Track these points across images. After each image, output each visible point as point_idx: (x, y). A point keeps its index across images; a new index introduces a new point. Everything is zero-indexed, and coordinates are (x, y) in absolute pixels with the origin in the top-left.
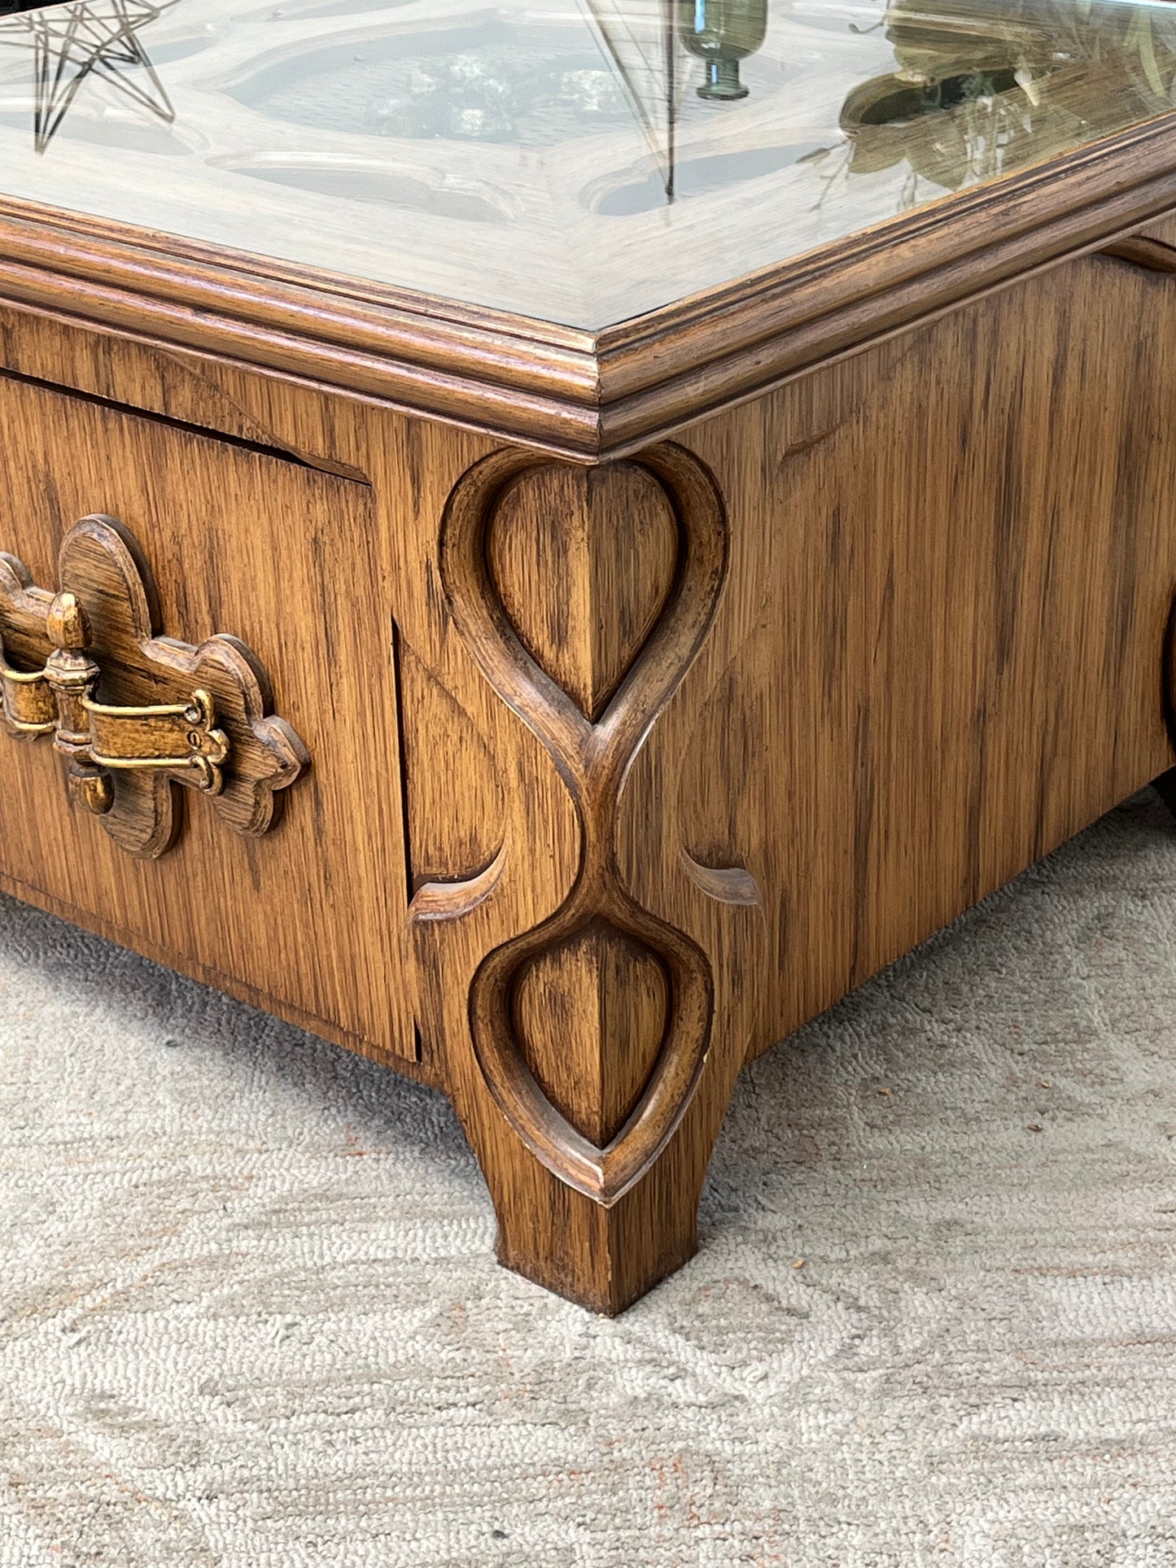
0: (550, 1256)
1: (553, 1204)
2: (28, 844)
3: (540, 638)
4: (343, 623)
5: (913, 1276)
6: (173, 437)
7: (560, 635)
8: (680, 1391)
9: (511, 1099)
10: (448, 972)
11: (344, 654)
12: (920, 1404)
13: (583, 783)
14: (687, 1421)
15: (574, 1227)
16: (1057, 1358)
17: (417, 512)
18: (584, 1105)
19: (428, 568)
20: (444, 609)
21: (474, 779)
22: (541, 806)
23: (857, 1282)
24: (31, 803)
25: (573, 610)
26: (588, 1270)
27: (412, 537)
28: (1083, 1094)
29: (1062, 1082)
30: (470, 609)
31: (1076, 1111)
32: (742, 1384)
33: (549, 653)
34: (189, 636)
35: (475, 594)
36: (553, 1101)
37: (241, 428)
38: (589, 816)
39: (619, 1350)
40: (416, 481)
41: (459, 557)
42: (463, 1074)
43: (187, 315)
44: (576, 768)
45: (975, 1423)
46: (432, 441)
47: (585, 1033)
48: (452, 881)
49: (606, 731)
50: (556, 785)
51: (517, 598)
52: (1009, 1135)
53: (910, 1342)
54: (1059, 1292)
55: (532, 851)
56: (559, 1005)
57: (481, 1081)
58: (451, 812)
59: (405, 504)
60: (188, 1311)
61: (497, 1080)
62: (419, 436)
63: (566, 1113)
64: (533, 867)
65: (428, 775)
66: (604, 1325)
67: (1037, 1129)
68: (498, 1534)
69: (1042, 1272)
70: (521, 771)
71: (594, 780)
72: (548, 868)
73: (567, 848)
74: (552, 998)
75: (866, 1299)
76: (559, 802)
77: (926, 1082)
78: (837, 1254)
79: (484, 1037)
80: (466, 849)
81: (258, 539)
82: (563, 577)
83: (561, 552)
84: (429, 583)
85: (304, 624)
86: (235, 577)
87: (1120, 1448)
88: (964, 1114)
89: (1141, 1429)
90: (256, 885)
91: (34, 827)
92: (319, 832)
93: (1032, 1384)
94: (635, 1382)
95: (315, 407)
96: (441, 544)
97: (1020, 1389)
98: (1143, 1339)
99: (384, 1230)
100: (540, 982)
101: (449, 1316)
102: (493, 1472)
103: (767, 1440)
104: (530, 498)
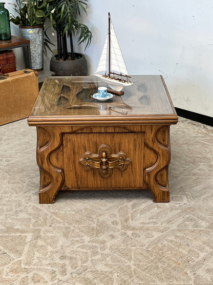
0: (162, 199)
1: (163, 194)
2: (86, 183)
3: (162, 142)
4: (137, 146)
5: (184, 191)
6: (116, 134)
7: (164, 140)
8: (181, 205)
9: (157, 186)
10: (152, 176)
11: (137, 149)
12: (197, 198)
13: (168, 153)
14: (185, 206)
15: (166, 195)
16: (201, 192)
17: (152, 133)
18: (164, 184)
20: (153, 142)
21: (153, 157)
22: (164, 156)
23: (181, 193)
24: (87, 179)
25: (166, 138)
26: (167, 199)
27: (151, 136)
28: (176, 175)
29: (174, 175)
30: (156, 141)
31: (178, 177)
32: (184, 202)
34: (115, 153)
35: (156, 139)
36: (160, 184)
38: (169, 155)
39: (173, 204)
40: (152, 130)
42: (152, 185)
47: (165, 177)
48: (149, 167)
51: (159, 139)
52: (175, 180)
53: (191, 195)
56: (162, 175)
58: (149, 161)
59: (150, 133)
60: (139, 215)
61: (156, 184)
62: (152, 127)
63: (162, 185)
64: (163, 162)
65: (146, 158)
66: (169, 203)
67: (177, 179)
68: (184, 217)
69: (192, 187)
70: (162, 154)
73: (167, 159)
75: (184, 194)
78: (177, 192)
79: (155, 181)
80: (151, 164)
81: (127, 141)
83: (165, 133)
84: (152, 139)
85: (132, 147)
86: (123, 146)
90: (122, 176)
91: (87, 181)
92: (132, 168)
94: (177, 205)
96: (154, 136)
97: (201, 195)
98: (204, 189)
99: (143, 204)
100: (159, 174)
101: (158, 207)
102: (177, 214)
103: (191, 205)
104: (161, 130)
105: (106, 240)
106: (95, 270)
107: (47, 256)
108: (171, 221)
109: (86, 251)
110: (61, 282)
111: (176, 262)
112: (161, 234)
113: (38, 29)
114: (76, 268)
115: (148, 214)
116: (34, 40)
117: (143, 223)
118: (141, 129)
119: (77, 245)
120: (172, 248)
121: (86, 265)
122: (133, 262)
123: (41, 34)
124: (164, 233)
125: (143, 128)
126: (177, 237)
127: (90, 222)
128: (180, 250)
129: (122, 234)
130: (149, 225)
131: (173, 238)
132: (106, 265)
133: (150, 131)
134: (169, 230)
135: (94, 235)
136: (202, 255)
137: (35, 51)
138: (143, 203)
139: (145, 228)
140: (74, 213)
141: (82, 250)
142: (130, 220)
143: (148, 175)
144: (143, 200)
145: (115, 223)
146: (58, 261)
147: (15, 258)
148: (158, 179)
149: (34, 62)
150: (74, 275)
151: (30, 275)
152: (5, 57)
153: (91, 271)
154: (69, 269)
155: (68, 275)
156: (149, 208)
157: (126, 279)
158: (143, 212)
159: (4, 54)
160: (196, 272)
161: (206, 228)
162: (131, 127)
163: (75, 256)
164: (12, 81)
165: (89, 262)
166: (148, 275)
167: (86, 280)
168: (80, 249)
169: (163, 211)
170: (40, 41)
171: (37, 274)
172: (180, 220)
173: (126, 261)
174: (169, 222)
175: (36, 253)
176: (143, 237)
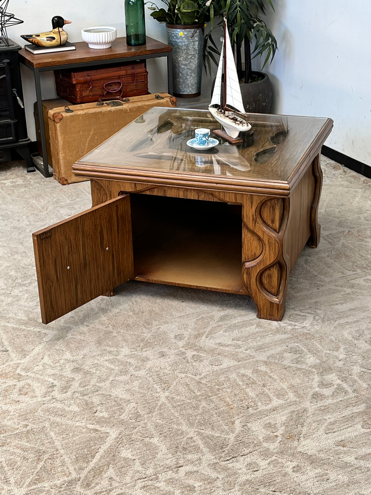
0: (269, 315)
1: (270, 306)
3: (269, 223)
5: (316, 309)
7: (273, 222)
8: (296, 327)
9: (262, 292)
10: (252, 274)
12: (329, 322)
13: (279, 242)
14: (300, 330)
15: (274, 309)
16: (342, 314)
17: (251, 208)
18: (274, 290)
19: (253, 215)
20: (255, 221)
21: (256, 245)
22: (272, 246)
23: (309, 311)
25: (276, 218)
26: (277, 315)
27: (250, 212)
28: (322, 283)
29: (318, 282)
30: (259, 220)
31: (322, 286)
32: (304, 324)
33: (271, 225)
35: (260, 218)
36: (268, 291)
37: (213, 200)
38: (280, 246)
39: (284, 325)
40: (252, 204)
41: (258, 213)
42: (254, 290)
43: (215, 185)
44: (277, 240)
45: (337, 323)
46: (255, 198)
47: (274, 279)
48: (250, 261)
49: (280, 234)
50: (275, 243)
51: (265, 218)
52: (315, 290)
53: (322, 316)
54: (336, 307)
55: (270, 253)
56: (270, 276)
57: (257, 290)
58: (251, 251)
59: (249, 207)
60: (221, 332)
61: (260, 290)
62: (253, 197)
63: (270, 293)
64: (270, 256)
65: (247, 246)
66: (279, 322)
67: (318, 289)
68: (287, 346)
69: (333, 305)
70: (268, 242)
71: (280, 241)
72: (272, 255)
73: (276, 252)
74: (269, 275)
75: (312, 312)
76: (275, 245)
77: (299, 286)
78: (304, 308)
79: (258, 283)
80: (253, 256)
82: (274, 214)
83: (274, 210)
84: (253, 218)
87: (357, 321)
88: (307, 289)
89: (358, 319)
93: (341, 317)
94: (290, 328)
95: (233, 195)
96: (255, 212)
97: (340, 318)
98: (351, 310)
99: (239, 318)
100: (266, 274)
101: (258, 325)
102: (280, 340)
103: (312, 330)
104: (269, 204)
105: (151, 357)
106: (108, 394)
107: (57, 364)
108: (264, 348)
109: (113, 367)
110: (54, 400)
111: (228, 405)
112: (236, 363)
113: (193, 30)
114: (85, 386)
115: (236, 333)
116: (184, 48)
117: (219, 344)
118: (236, 199)
119: (106, 358)
120: (238, 385)
121: (101, 385)
122: (167, 394)
123: (197, 39)
124: (240, 363)
125: (239, 197)
126: (256, 371)
127: (145, 330)
128: (248, 390)
129: (178, 354)
130: (227, 349)
131: (249, 372)
132: (128, 390)
133: (249, 203)
134: (251, 360)
135: (138, 349)
136: (276, 402)
137: (186, 65)
138: (240, 316)
139: (218, 351)
140: (131, 313)
141: (109, 365)
142: (204, 337)
143: (247, 274)
144: (243, 312)
145: (179, 337)
146: (68, 373)
147: (15, 359)
148: (265, 281)
149: (184, 82)
150: (77, 395)
151: (20, 384)
152: (130, 72)
153: (103, 394)
154: (75, 385)
155: (69, 394)
156: (244, 324)
157: (142, 413)
158: (231, 328)
159: (129, 67)
160: (249, 425)
161: (310, 367)
162: (221, 194)
163: (94, 371)
164: (130, 109)
165: (108, 383)
166: (176, 415)
167: (87, 404)
168: (107, 363)
169: (262, 332)
170: (195, 50)
171: (29, 385)
172: (279, 349)
173: (159, 390)
174: (259, 349)
175: (46, 358)
176: (206, 362)
